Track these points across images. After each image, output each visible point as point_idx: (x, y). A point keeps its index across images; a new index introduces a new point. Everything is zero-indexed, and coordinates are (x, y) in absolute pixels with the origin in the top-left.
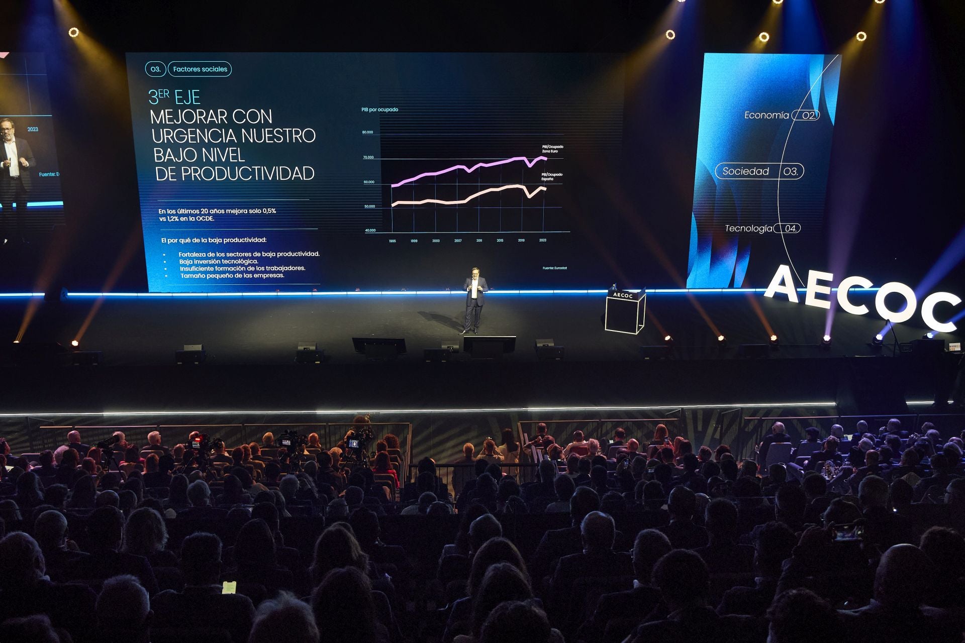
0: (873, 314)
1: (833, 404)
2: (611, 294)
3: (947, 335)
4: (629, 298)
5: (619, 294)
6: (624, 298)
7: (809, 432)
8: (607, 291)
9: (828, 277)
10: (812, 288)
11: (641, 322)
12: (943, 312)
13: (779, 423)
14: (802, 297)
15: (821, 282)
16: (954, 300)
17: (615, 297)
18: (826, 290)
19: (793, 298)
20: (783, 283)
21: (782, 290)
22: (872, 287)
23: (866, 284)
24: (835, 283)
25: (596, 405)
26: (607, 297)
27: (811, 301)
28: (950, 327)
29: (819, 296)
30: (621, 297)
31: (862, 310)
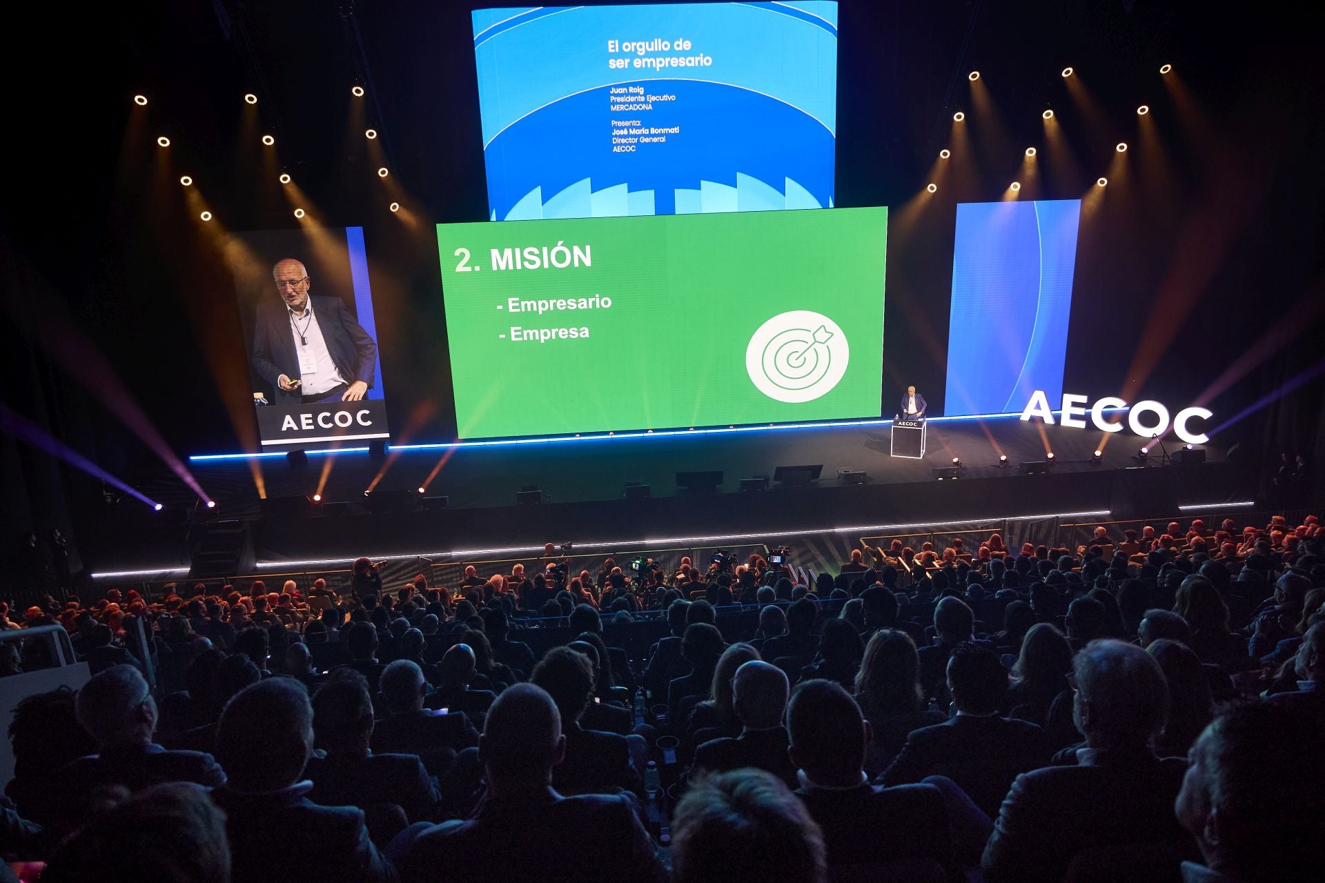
0: (1127, 431)
1: (1108, 512)
2: (896, 423)
3: (1201, 446)
4: (913, 426)
5: (904, 423)
6: (909, 426)
7: (1128, 534)
8: (892, 421)
9: (1083, 399)
10: (1067, 410)
11: (923, 449)
12: (1194, 425)
13: (1101, 528)
14: (1057, 419)
15: (1075, 404)
16: (1205, 414)
17: (900, 425)
18: (1081, 411)
19: (1049, 420)
20: (1038, 407)
21: (1037, 413)
22: (1125, 406)
23: (1119, 404)
24: (1089, 405)
25: (896, 524)
26: (893, 426)
27: (1066, 422)
28: (1202, 439)
29: (1074, 417)
30: (906, 426)
31: (1118, 427)
